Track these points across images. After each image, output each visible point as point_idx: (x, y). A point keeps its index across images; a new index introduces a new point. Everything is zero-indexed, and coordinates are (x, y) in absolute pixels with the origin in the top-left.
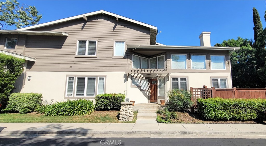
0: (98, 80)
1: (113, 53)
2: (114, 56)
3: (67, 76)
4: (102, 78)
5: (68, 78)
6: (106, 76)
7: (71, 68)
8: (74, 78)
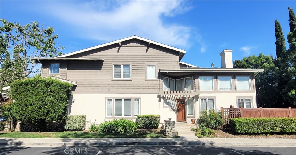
0: (133, 101)
1: (146, 76)
2: (147, 78)
3: (106, 98)
4: (137, 100)
5: (107, 100)
6: (140, 98)
7: (109, 91)
8: (112, 99)
